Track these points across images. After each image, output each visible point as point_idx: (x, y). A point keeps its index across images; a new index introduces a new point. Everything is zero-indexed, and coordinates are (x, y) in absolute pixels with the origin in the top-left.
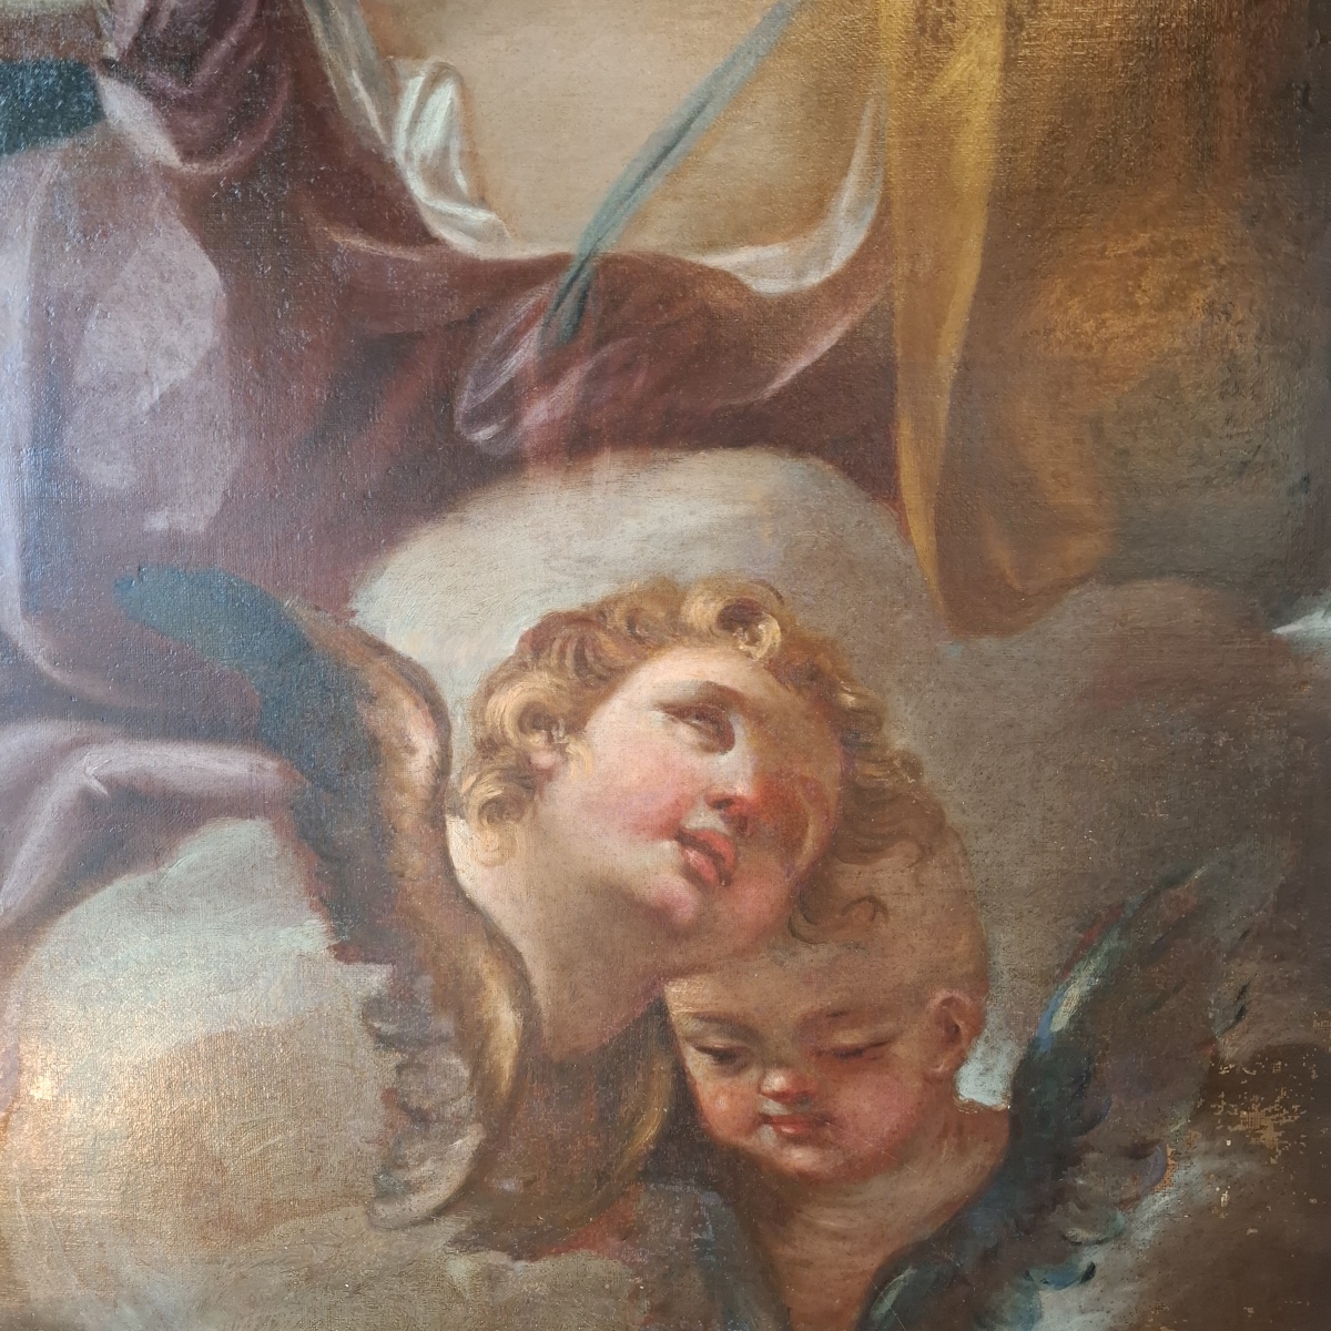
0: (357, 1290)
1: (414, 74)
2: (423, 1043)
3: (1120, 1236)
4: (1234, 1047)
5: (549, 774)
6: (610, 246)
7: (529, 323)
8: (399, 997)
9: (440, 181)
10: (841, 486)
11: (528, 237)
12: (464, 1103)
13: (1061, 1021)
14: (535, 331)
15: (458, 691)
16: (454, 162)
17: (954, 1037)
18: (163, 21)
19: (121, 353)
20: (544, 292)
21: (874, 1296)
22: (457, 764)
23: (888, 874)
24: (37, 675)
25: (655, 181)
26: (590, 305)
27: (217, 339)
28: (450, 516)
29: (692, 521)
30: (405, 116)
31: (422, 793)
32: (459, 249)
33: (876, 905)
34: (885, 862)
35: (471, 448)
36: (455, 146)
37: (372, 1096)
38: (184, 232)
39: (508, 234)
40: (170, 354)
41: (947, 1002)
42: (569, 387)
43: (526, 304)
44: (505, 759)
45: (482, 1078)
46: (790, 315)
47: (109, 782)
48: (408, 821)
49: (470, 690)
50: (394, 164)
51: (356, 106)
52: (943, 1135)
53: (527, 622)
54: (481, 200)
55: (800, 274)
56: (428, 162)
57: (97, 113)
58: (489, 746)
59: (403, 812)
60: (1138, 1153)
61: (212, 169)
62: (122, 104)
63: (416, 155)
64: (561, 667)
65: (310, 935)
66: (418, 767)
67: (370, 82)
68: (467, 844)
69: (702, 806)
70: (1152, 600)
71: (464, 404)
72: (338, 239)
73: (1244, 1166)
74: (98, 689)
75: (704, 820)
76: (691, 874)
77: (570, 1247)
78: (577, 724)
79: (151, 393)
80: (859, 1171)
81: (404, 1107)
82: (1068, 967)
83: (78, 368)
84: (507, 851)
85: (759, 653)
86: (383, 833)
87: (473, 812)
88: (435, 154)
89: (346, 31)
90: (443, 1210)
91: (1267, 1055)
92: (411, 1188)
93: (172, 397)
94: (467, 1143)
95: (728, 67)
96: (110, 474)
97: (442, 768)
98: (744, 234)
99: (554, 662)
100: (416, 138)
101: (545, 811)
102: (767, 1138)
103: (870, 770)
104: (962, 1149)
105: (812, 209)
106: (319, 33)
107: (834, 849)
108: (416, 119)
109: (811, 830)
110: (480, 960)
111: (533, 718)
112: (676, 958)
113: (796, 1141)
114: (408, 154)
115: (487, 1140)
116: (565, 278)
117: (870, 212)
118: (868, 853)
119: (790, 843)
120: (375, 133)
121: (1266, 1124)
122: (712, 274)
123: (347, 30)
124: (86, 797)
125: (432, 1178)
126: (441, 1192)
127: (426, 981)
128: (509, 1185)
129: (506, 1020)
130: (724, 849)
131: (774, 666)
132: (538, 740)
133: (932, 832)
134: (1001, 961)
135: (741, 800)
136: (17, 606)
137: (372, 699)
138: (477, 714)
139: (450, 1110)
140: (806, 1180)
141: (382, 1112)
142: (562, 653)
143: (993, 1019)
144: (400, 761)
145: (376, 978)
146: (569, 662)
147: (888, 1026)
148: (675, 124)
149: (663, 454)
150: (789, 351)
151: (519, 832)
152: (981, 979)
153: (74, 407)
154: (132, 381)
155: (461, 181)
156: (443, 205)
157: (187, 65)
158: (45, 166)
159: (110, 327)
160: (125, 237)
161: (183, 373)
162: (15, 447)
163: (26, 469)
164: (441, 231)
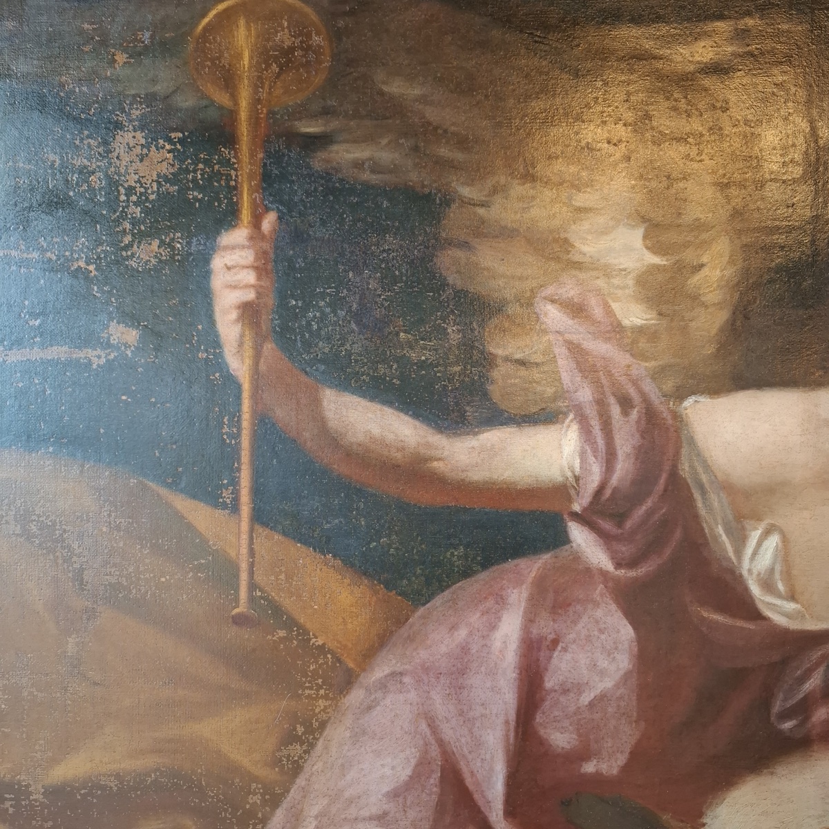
1: (756, 529)
7: (817, 665)
9: (768, 586)
14: (821, 669)
16: (777, 576)
18: (607, 493)
19: (573, 671)
27: (631, 666)
28: (765, 771)
30: (749, 551)
32: (778, 623)
35: (781, 732)
36: (778, 568)
38: (613, 607)
39: (807, 616)
40: (603, 673)
43: (816, 655)
50: (741, 576)
51: (721, 545)
54: (792, 597)
56: (762, 576)
61: (632, 574)
62: (579, 535)
63: (755, 572)
67: (728, 532)
71: (777, 707)
72: (705, 614)
79: (589, 695)
83: (546, 679)
88: (766, 570)
93: (602, 698)
96: (560, 739)
100: (755, 563)
106: (700, 504)
108: (755, 553)
114: (750, 571)
120: (731, 559)
123: (716, 504)
136: (501, 813)
153: (543, 700)
154: (579, 688)
155: (781, 587)
156: (770, 599)
157: (620, 518)
158: (532, 567)
159: (568, 656)
160: (579, 607)
161: (608, 684)
162: (507, 722)
163: (512, 735)
164: (768, 613)
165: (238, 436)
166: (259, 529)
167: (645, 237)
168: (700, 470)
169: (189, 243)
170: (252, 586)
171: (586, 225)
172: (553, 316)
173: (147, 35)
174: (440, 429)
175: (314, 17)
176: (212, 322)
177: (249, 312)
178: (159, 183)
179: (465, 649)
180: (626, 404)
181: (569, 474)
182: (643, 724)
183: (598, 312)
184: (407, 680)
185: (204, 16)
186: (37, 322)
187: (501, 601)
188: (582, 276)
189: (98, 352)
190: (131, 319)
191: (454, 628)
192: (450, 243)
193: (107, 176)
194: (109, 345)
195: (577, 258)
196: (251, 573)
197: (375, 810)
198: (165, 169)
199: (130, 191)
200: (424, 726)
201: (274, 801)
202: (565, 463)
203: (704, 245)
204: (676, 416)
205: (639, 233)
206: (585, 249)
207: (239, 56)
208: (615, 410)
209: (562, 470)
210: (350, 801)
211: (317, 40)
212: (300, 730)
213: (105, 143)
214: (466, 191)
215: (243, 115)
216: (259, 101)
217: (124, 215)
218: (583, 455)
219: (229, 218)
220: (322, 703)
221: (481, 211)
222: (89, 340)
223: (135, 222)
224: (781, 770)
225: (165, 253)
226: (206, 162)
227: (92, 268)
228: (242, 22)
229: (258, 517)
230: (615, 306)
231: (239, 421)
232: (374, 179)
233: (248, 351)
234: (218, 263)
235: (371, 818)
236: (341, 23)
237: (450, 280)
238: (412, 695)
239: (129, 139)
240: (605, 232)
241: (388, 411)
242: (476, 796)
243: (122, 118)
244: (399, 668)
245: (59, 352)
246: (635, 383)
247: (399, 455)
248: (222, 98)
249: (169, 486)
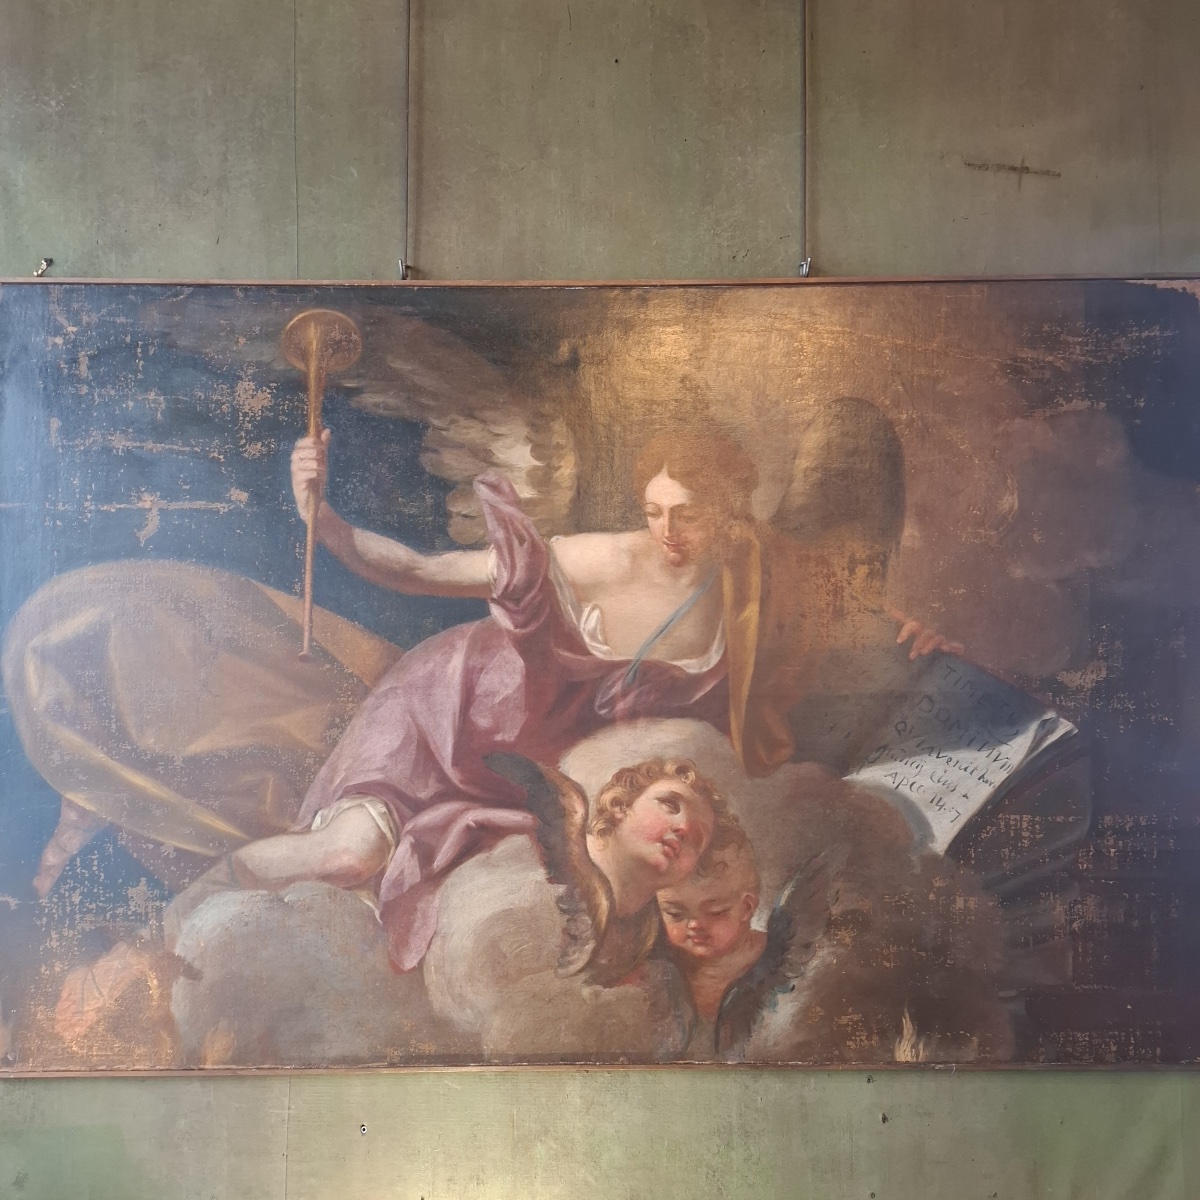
0: (550, 1001)
1: (587, 607)
2: (576, 912)
3: (802, 975)
4: (836, 910)
5: (620, 821)
6: (644, 657)
7: (619, 679)
8: (569, 895)
9: (593, 637)
10: (713, 730)
11: (620, 655)
12: (589, 933)
13: (782, 902)
14: (621, 681)
15: (592, 793)
16: (598, 632)
17: (749, 908)
18: (511, 588)
19: (491, 685)
20: (623, 670)
21: (724, 998)
22: (590, 817)
23: (728, 854)
24: (454, 786)
25: (658, 640)
26: (638, 674)
27: (522, 681)
29: (667, 740)
30: (584, 619)
31: (579, 827)
32: (599, 657)
33: (725, 865)
34: (727, 850)
35: (600, 716)
36: (598, 627)
37: (558, 931)
38: (513, 650)
39: (614, 653)
40: (506, 686)
41: (747, 896)
42: (631, 698)
43: (618, 674)
44: (606, 815)
45: (596, 924)
46: (697, 680)
47: (475, 822)
48: (574, 836)
49: (595, 793)
50: (580, 632)
51: (569, 615)
52: (746, 941)
53: (615, 771)
54: (606, 643)
55: (701, 668)
56: (590, 632)
57: (488, 613)
58: (601, 811)
59: (573, 833)
60: (807, 946)
61: (524, 631)
62: (496, 611)
63: (587, 630)
64: (625, 786)
65: (540, 874)
66: (578, 818)
67: (574, 608)
68: (593, 844)
69: (670, 831)
70: (807, 768)
71: (597, 703)
72: (561, 653)
73: (841, 950)
74: (474, 791)
75: (670, 836)
76: (666, 854)
77: (623, 983)
78: (630, 805)
79: (499, 697)
80: (720, 954)
81: (569, 934)
82: (784, 884)
83: (477, 689)
84: (606, 846)
85: (688, 782)
86: (566, 839)
87: (595, 833)
88: (592, 629)
89: (567, 593)
90: (581, 971)
91: (845, 914)
92: (570, 963)
93: (506, 699)
94: (590, 947)
95: (681, 609)
96: (483, 722)
97: (586, 818)
98: (684, 657)
99: (623, 784)
100: (587, 625)
101: (619, 832)
102: (689, 944)
103: (723, 820)
104: (752, 946)
105: (703, 649)
106: (559, 594)
107: (711, 846)
109: (704, 840)
110: (597, 884)
111: (616, 802)
112: (660, 882)
113: (699, 944)
114: (584, 629)
115: (596, 946)
116: (630, 667)
117: (722, 652)
118: (723, 847)
119: (697, 843)
120: (575, 623)
121: (846, 935)
122: (675, 666)
124: (468, 827)
125: (578, 959)
126: (580, 964)
127: (578, 890)
128: (603, 961)
129: (604, 904)
130: (676, 846)
131: (693, 786)
132: (617, 809)
133: (742, 841)
134: (763, 882)
135: (682, 830)
136: (450, 764)
137: (563, 795)
138: (598, 800)
139: (584, 935)
140: (702, 958)
141: (561, 936)
142: (626, 781)
143: (762, 902)
144: (572, 816)
145: (561, 889)
146: (628, 784)
147: (728, 905)
148: (664, 624)
149: (659, 719)
150: (698, 690)
151: (610, 839)
152: (757, 889)
153: (474, 701)
154: (493, 694)
155: (600, 638)
156: (594, 644)
157: (518, 601)
158: (471, 628)
159: (488, 677)
160: (495, 650)
161: (510, 691)
162: (454, 713)
163: (457, 720)
164: (594, 652)
165: (304, 554)
166: (316, 607)
167: (532, 451)
168: (559, 575)
169: (279, 445)
170: (311, 640)
171: (500, 443)
172: (483, 491)
173: (258, 328)
174: (420, 552)
175: (352, 323)
176: (291, 490)
177: (313, 484)
178: (263, 412)
179: (432, 674)
180: (522, 541)
181: (491, 577)
182: (528, 713)
183: (507, 489)
184: (399, 691)
185: (291, 320)
186: (188, 487)
187: (453, 647)
188: (498, 470)
189: (224, 505)
190: (244, 487)
191: (426, 662)
192: (427, 449)
193: (232, 406)
194: (230, 501)
195: (495, 461)
196: (311, 633)
197: (379, 765)
198: (266, 403)
199: (245, 414)
200: (408, 718)
201: (321, 761)
202: (489, 572)
203: (561, 457)
204: (548, 547)
205: (528, 448)
206: (501, 456)
207: (311, 343)
208: (516, 542)
209: (487, 575)
210: (365, 760)
211: (354, 337)
212: (338, 720)
213: (232, 387)
214: (436, 422)
215: (312, 375)
216: (321, 368)
217: (241, 429)
218: (498, 567)
219: (303, 431)
220: (350, 705)
221: (444, 433)
222: (218, 498)
223: (248, 432)
224: (600, 736)
225: (264, 449)
226: (290, 401)
227: (221, 457)
228: (312, 325)
229: (317, 600)
230: (516, 487)
231: (305, 546)
232: (385, 413)
233: (312, 507)
234: (295, 456)
235: (377, 770)
236: (368, 329)
237: (427, 470)
238: (402, 700)
239: (245, 387)
240: (511, 447)
241: (392, 541)
242: (436, 755)
243: (242, 374)
244: (395, 685)
245: (200, 504)
246: (526, 529)
247: (397, 566)
248: (301, 366)
249: (263, 582)
